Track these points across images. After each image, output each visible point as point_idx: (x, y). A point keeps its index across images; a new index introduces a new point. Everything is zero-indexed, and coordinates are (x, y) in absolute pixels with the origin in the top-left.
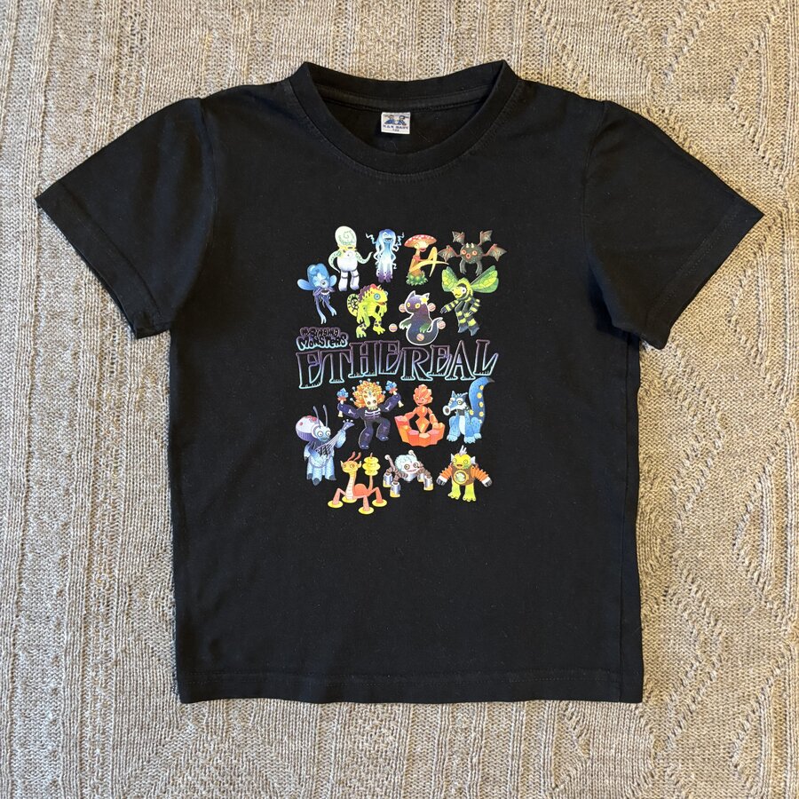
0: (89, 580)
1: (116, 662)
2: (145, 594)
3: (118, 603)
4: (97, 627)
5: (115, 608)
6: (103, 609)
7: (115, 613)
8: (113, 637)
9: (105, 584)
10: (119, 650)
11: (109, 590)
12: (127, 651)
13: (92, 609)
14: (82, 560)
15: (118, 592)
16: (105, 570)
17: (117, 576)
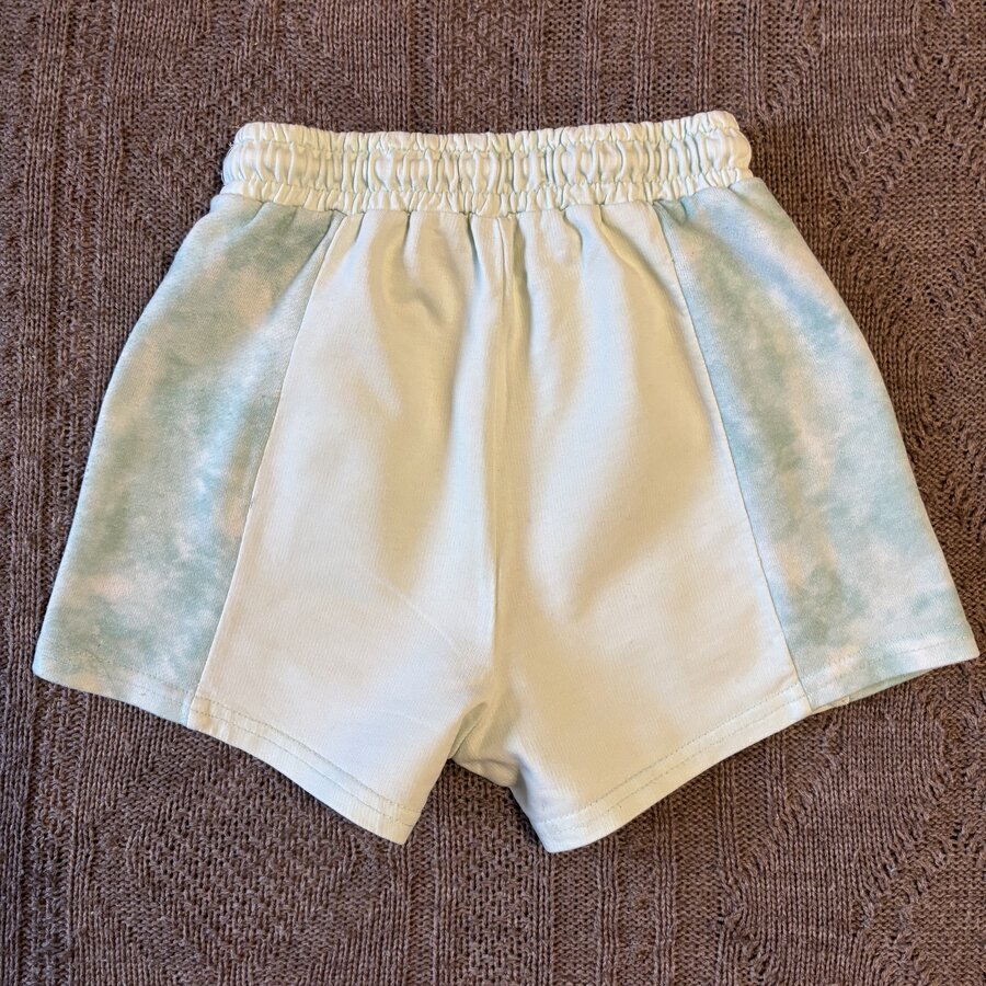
0: (30, 818)
1: (72, 952)
2: (118, 841)
3: (75, 857)
4: (41, 895)
5: (70, 864)
6: (50, 866)
7: (70, 871)
8: (68, 912)
9: (55, 825)
10: (76, 932)
11: (60, 835)
12: (90, 934)
13: (34, 866)
14: (18, 787)
15: (76, 838)
16: (55, 803)
17: (75, 813)
